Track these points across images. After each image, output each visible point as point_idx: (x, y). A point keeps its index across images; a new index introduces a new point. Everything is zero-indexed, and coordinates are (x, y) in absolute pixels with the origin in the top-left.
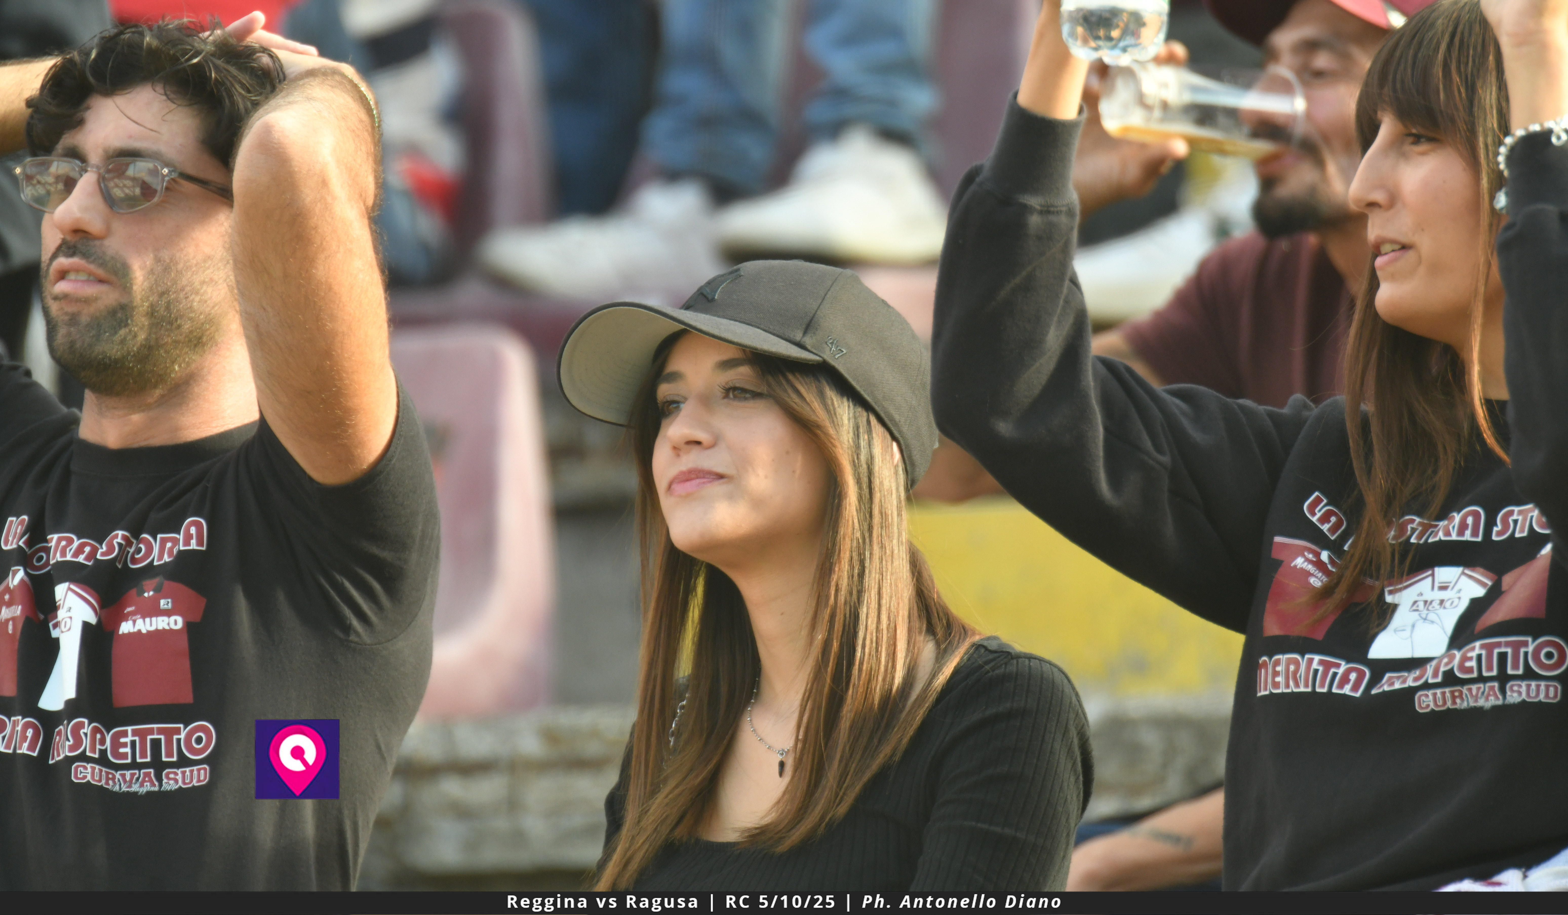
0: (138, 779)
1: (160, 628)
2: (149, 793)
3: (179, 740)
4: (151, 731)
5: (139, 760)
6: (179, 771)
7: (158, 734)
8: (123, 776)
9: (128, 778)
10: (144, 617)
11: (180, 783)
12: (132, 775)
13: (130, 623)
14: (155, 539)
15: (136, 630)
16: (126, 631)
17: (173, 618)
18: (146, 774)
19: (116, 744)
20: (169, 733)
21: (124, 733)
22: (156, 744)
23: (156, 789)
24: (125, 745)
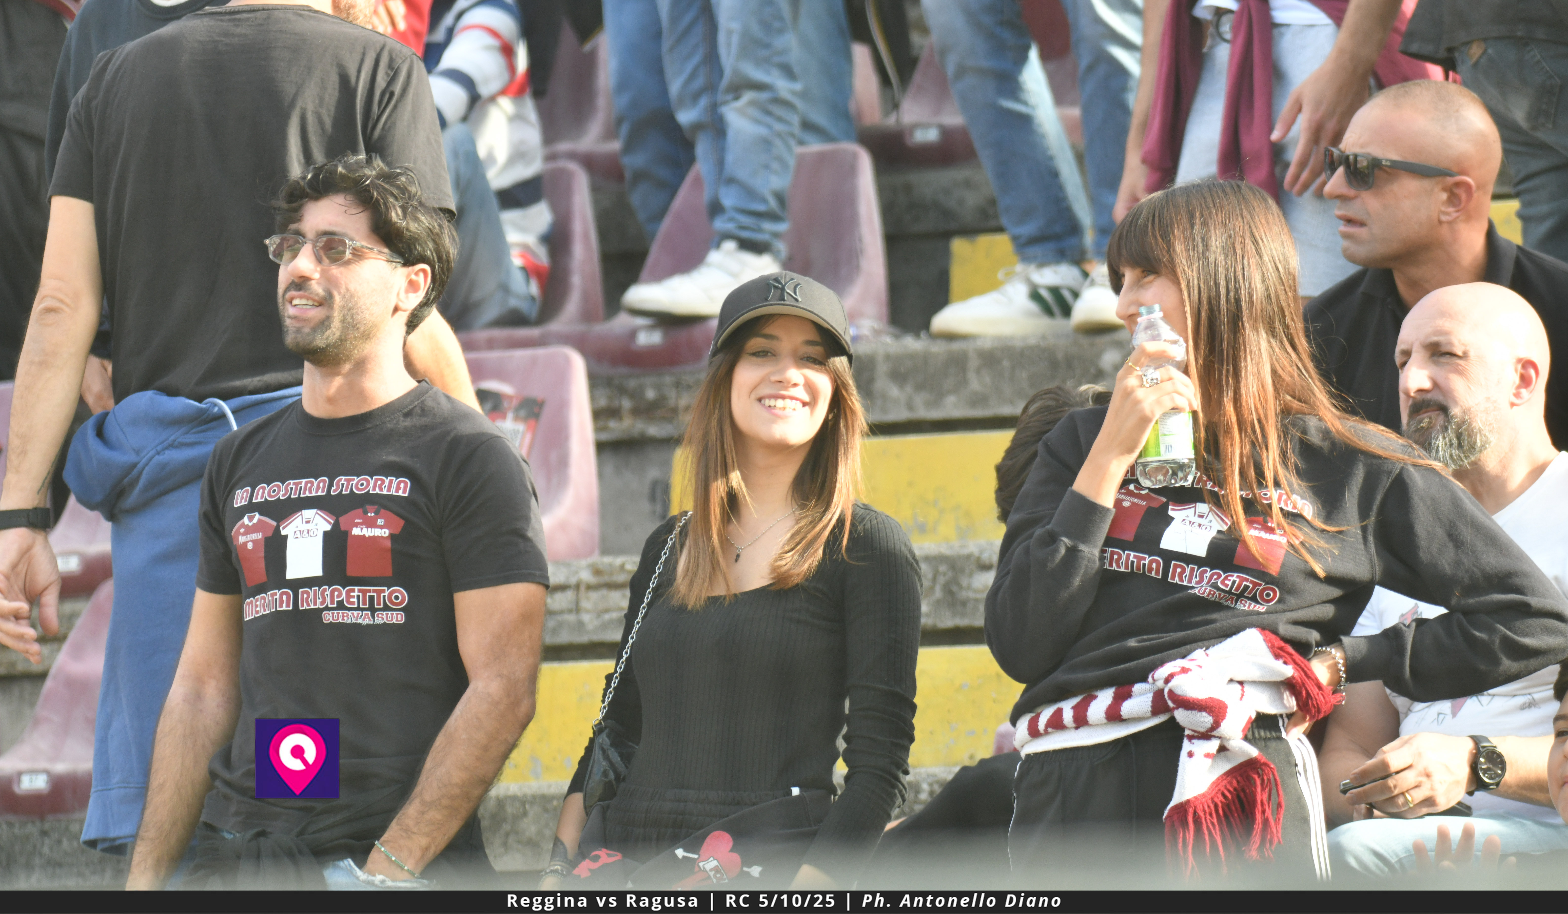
0: (361, 616)
1: (376, 535)
2: (368, 625)
3: (384, 597)
4: (369, 591)
5: (361, 606)
6: (384, 613)
7: (373, 592)
8: (353, 614)
9: (356, 615)
10: (367, 528)
11: (385, 620)
12: (358, 614)
13: (359, 529)
14: (372, 479)
15: (362, 534)
16: (356, 534)
17: (384, 530)
18: (366, 614)
19: (348, 596)
20: (379, 592)
21: (354, 591)
22: (371, 598)
23: (372, 623)
24: (353, 597)
